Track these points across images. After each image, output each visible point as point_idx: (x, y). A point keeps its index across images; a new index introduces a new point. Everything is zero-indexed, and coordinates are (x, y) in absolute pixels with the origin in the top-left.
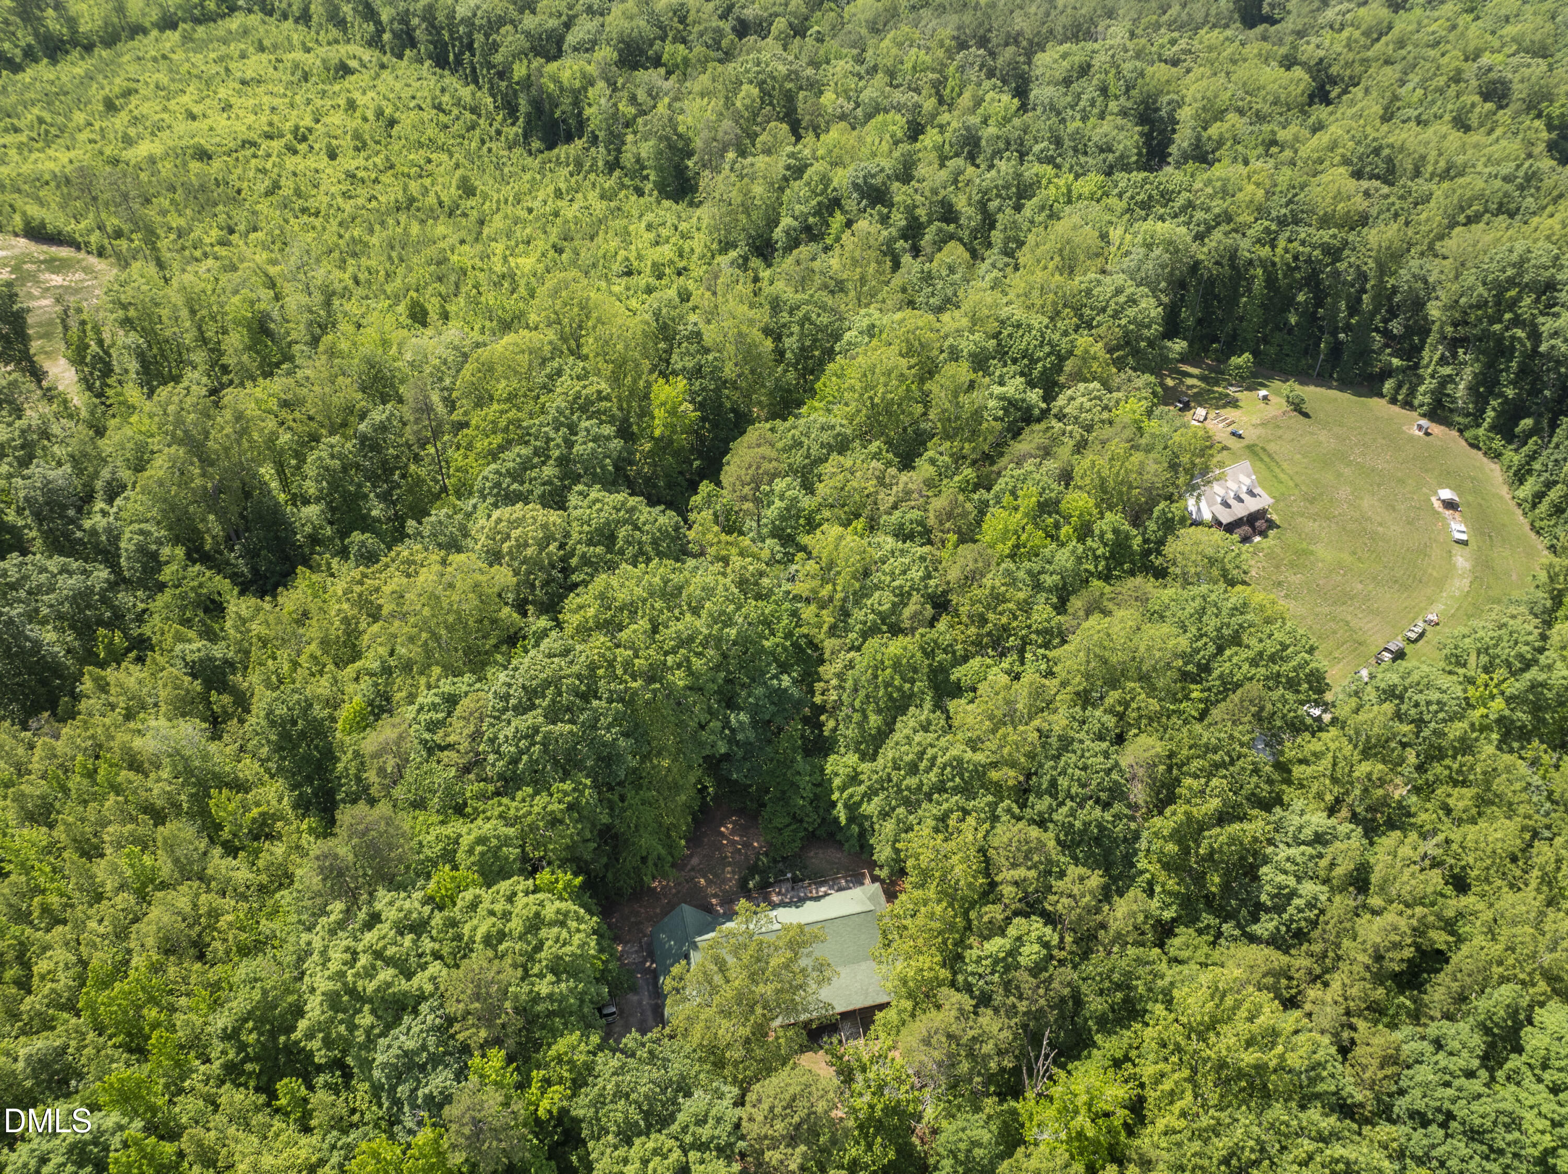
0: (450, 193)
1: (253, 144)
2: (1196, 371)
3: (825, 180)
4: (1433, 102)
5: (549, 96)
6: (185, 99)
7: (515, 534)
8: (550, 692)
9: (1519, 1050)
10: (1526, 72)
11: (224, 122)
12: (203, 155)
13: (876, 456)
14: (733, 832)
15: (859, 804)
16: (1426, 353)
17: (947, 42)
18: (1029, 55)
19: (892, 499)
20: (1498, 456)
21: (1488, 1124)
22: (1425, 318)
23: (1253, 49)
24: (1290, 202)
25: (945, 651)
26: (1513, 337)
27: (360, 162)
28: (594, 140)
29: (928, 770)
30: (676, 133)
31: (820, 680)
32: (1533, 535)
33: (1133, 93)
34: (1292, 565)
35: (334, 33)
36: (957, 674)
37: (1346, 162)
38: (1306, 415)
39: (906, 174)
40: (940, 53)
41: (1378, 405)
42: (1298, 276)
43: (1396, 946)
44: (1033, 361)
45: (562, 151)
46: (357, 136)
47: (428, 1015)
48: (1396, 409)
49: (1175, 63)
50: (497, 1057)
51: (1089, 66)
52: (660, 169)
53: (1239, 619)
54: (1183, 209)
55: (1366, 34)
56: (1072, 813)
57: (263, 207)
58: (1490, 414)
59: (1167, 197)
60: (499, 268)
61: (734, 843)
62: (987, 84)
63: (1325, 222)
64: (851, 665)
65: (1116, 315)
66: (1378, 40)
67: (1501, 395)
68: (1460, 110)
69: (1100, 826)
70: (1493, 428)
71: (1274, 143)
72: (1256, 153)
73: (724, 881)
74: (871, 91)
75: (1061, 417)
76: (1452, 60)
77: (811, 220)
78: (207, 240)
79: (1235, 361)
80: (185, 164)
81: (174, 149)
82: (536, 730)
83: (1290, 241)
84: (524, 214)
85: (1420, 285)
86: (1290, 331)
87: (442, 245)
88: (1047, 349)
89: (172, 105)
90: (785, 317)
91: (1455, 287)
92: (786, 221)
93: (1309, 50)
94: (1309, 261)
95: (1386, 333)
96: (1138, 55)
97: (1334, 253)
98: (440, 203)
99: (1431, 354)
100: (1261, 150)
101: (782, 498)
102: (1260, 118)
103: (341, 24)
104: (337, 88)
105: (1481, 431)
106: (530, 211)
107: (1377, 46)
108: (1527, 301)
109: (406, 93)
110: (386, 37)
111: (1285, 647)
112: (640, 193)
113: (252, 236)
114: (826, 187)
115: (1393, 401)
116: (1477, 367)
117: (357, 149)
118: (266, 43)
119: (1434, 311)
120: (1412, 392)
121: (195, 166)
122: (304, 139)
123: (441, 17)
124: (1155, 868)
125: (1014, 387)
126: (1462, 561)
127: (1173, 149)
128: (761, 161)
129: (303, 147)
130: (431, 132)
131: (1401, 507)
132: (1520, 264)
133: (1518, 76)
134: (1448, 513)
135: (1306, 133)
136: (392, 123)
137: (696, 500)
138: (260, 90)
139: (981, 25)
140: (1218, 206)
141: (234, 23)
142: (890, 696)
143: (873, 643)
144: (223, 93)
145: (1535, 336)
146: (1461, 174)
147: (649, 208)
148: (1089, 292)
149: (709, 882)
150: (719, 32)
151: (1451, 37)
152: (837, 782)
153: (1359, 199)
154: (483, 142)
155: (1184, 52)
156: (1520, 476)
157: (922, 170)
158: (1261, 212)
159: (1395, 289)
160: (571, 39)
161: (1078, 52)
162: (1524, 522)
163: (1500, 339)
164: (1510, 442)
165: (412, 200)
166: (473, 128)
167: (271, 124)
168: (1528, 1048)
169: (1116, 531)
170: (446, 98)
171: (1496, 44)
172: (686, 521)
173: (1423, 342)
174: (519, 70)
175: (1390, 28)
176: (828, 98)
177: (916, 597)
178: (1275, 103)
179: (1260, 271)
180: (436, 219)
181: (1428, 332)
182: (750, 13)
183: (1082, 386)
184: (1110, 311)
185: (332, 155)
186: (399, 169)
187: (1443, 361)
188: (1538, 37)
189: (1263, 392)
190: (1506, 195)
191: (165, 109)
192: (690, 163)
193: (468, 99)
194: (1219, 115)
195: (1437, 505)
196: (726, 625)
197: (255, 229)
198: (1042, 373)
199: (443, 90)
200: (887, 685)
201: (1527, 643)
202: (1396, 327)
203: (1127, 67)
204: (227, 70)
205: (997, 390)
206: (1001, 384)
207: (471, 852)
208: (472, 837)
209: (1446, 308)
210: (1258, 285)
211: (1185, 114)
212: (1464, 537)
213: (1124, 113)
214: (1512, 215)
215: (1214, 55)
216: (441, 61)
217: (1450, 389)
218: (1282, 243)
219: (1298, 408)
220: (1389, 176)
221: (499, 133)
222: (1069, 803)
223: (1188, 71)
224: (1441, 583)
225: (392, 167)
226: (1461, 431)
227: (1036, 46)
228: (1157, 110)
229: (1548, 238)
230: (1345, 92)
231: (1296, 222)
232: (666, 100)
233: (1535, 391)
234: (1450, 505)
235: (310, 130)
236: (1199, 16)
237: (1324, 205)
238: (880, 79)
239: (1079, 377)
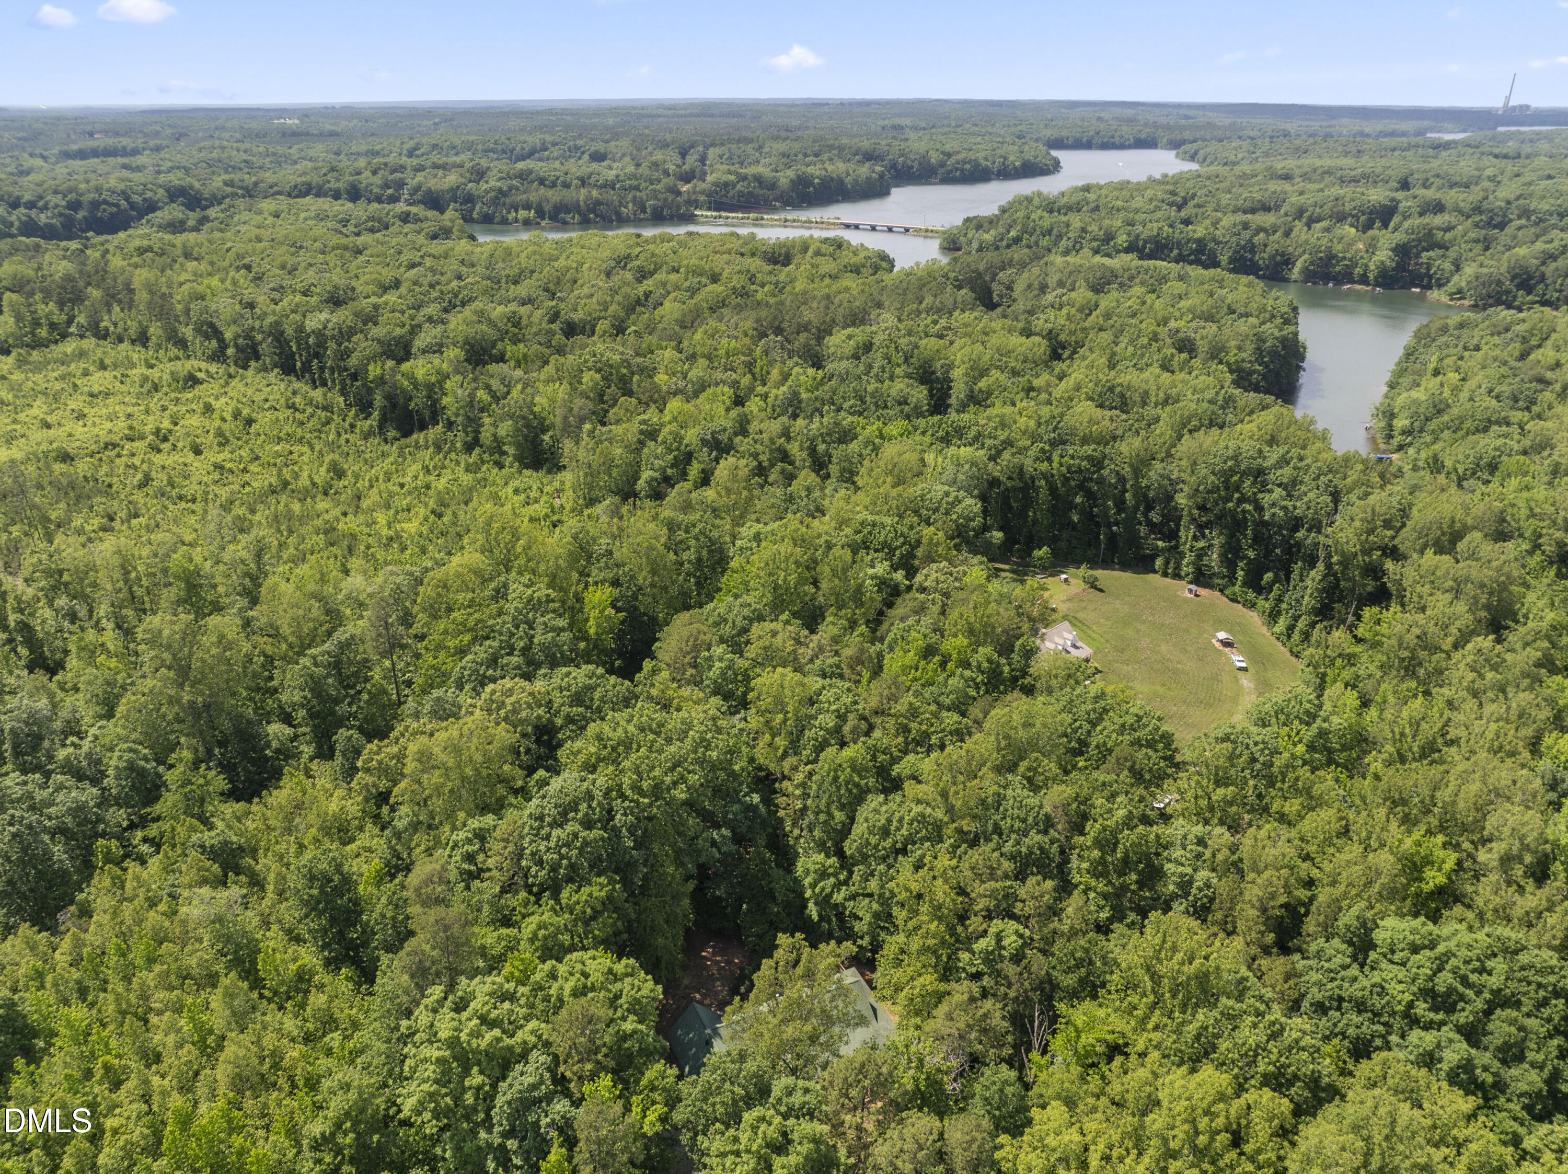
0: (322, 475)
1: (115, 446)
2: (1007, 567)
3: (678, 438)
4: (1143, 355)
5: (403, 391)
6: (35, 411)
7: (509, 701)
9: (1374, 947)
10: (1204, 332)
11: (81, 429)
12: (66, 457)
13: (787, 622)
14: (714, 954)
15: (830, 895)
16: (1182, 533)
17: (750, 332)
18: (819, 339)
19: (810, 652)
20: (1253, 606)
21: (1367, 993)
22: (1176, 509)
23: (997, 324)
24: (1056, 428)
25: (884, 753)
26: (1244, 511)
27: (226, 455)
28: (450, 425)
29: (898, 830)
30: (532, 412)
32: (1294, 659)
33: (913, 360)
35: (174, 351)
36: (896, 770)
37: (1091, 399)
38: (1101, 590)
39: (742, 429)
40: (747, 341)
41: (1155, 579)
42: (1073, 483)
43: (1273, 896)
44: (892, 551)
45: (418, 437)
46: (220, 433)
47: (539, 1058)
48: (1168, 581)
49: (941, 337)
50: (606, 1081)
51: (871, 344)
52: (518, 445)
53: (1102, 703)
54: (976, 439)
55: (1080, 310)
56: (1018, 843)
57: (139, 497)
58: (1240, 573)
59: (960, 432)
60: (385, 532)
61: (717, 962)
62: (790, 363)
63: (1085, 441)
64: (810, 775)
65: (947, 513)
66: (1090, 314)
67: (1245, 557)
68: (1164, 359)
69: (1041, 848)
70: (1245, 584)
71: (1031, 389)
72: (1019, 396)
73: (717, 993)
74: (697, 372)
75: (923, 590)
76: (1149, 326)
77: (669, 471)
78: (88, 528)
79: (1037, 553)
80: (48, 467)
81: (34, 454)
82: (576, 835)
83: (1062, 457)
84: (397, 489)
85: (1166, 482)
86: (1074, 527)
87: (327, 517)
88: (901, 540)
89: (22, 417)
90: (681, 535)
91: (1193, 478)
92: (646, 475)
93: (1040, 323)
94: (1080, 471)
95: (1149, 523)
96: (910, 333)
97: (1097, 463)
98: (314, 484)
99: (1186, 534)
100: (1022, 394)
101: (720, 661)
102: (1015, 373)
103: (182, 343)
104: (190, 396)
105: (1237, 588)
106: (402, 486)
107: (1090, 319)
108: (1247, 483)
109: (259, 397)
110: (230, 351)
111: (1139, 718)
112: (501, 466)
113: (134, 522)
114: (680, 443)
115: (1165, 575)
116: (1222, 539)
117: (220, 444)
118: (107, 361)
119: (1181, 500)
120: (1178, 567)
121: (58, 467)
122: (165, 439)
123: (289, 331)
124: (1086, 878)
125: (881, 568)
126: (1246, 682)
127: (953, 401)
128: (618, 430)
129: (166, 446)
130: (288, 429)
131: (1190, 649)
132: (1235, 457)
133: (1198, 336)
134: (1227, 650)
135: (1054, 380)
136: (250, 422)
137: (644, 671)
138: (110, 401)
139: (775, 318)
140: (1003, 435)
141: (69, 346)
142: (850, 793)
143: (826, 754)
144: (72, 405)
145: (1259, 508)
146: (1177, 401)
147: (511, 477)
148: (922, 497)
149: (704, 996)
150: (551, 333)
151: (1143, 309)
152: (807, 881)
153: (1107, 423)
154: (339, 435)
155: (945, 328)
156: (1273, 616)
157: (754, 427)
158: (1035, 438)
159: (1148, 487)
160: (419, 342)
161: (860, 334)
162: (1285, 651)
163: (1233, 513)
164: (1260, 593)
165: (286, 484)
166: (328, 423)
167: (131, 428)
168: (1379, 943)
169: (990, 661)
170: (298, 400)
171: (1177, 314)
173: (1178, 525)
174: (374, 371)
175: (1097, 306)
176: (661, 378)
177: (851, 716)
178: (1025, 361)
179: (1043, 482)
180: (313, 497)
181: (1180, 518)
182: (576, 317)
183: (934, 566)
184: (942, 510)
185: (197, 451)
186: (265, 459)
187: (1195, 538)
188: (1205, 308)
189: (1064, 576)
190: (1213, 413)
191: (15, 421)
192: (546, 438)
193: (320, 399)
194: (984, 373)
195: (1218, 645)
196: (707, 748)
197: (136, 516)
198: (901, 559)
199: (294, 393)
201: (1309, 702)
202: (1155, 517)
203: (903, 342)
204: (75, 385)
205: (871, 571)
206: (873, 567)
207: (534, 938)
208: (534, 925)
209: (1190, 497)
210: (1044, 493)
211: (957, 373)
212: (1244, 665)
213: (908, 376)
214: (1221, 427)
215: (970, 329)
216: (288, 368)
217: (1205, 561)
218: (1056, 458)
219: (1093, 585)
220: (1124, 406)
221: (352, 426)
222: (1014, 836)
223: (952, 343)
225: (257, 458)
226: (1221, 591)
227: (824, 331)
228: (934, 373)
229: (1251, 438)
230: (1075, 352)
231: (1064, 443)
232: (519, 387)
233: (1269, 552)
234: (1227, 644)
235: (170, 431)
236: (949, 303)
237: (1083, 430)
238: (702, 362)
239: (930, 559)
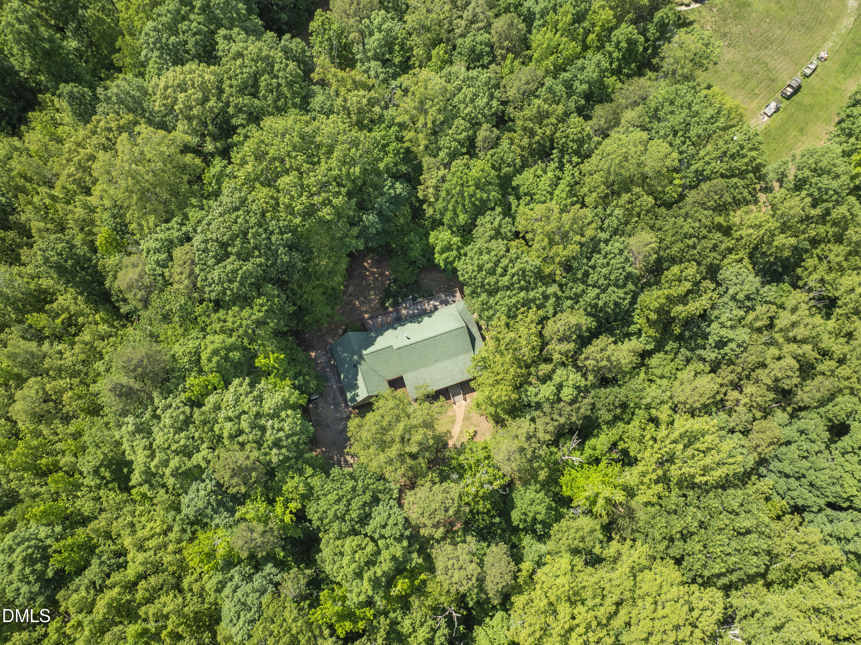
8: (238, 242)
14: (372, 266)
25: (509, 165)
29: (502, 275)
31: (420, 184)
34: (736, 17)
36: (517, 181)
47: (207, 486)
61: (373, 273)
64: (443, 180)
73: (371, 301)
101: (380, 30)
137: (314, 25)
142: (474, 204)
143: (458, 163)
149: (362, 303)
152: (437, 249)
172: (308, 44)
200: (471, 196)
207: (210, 360)
208: (209, 350)
224: (833, 23)
